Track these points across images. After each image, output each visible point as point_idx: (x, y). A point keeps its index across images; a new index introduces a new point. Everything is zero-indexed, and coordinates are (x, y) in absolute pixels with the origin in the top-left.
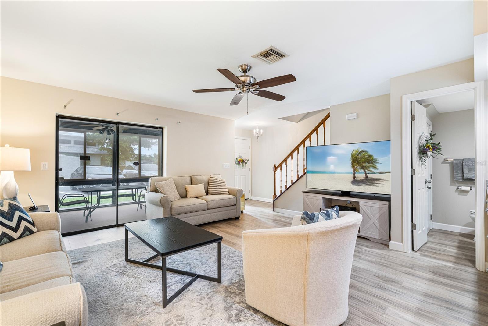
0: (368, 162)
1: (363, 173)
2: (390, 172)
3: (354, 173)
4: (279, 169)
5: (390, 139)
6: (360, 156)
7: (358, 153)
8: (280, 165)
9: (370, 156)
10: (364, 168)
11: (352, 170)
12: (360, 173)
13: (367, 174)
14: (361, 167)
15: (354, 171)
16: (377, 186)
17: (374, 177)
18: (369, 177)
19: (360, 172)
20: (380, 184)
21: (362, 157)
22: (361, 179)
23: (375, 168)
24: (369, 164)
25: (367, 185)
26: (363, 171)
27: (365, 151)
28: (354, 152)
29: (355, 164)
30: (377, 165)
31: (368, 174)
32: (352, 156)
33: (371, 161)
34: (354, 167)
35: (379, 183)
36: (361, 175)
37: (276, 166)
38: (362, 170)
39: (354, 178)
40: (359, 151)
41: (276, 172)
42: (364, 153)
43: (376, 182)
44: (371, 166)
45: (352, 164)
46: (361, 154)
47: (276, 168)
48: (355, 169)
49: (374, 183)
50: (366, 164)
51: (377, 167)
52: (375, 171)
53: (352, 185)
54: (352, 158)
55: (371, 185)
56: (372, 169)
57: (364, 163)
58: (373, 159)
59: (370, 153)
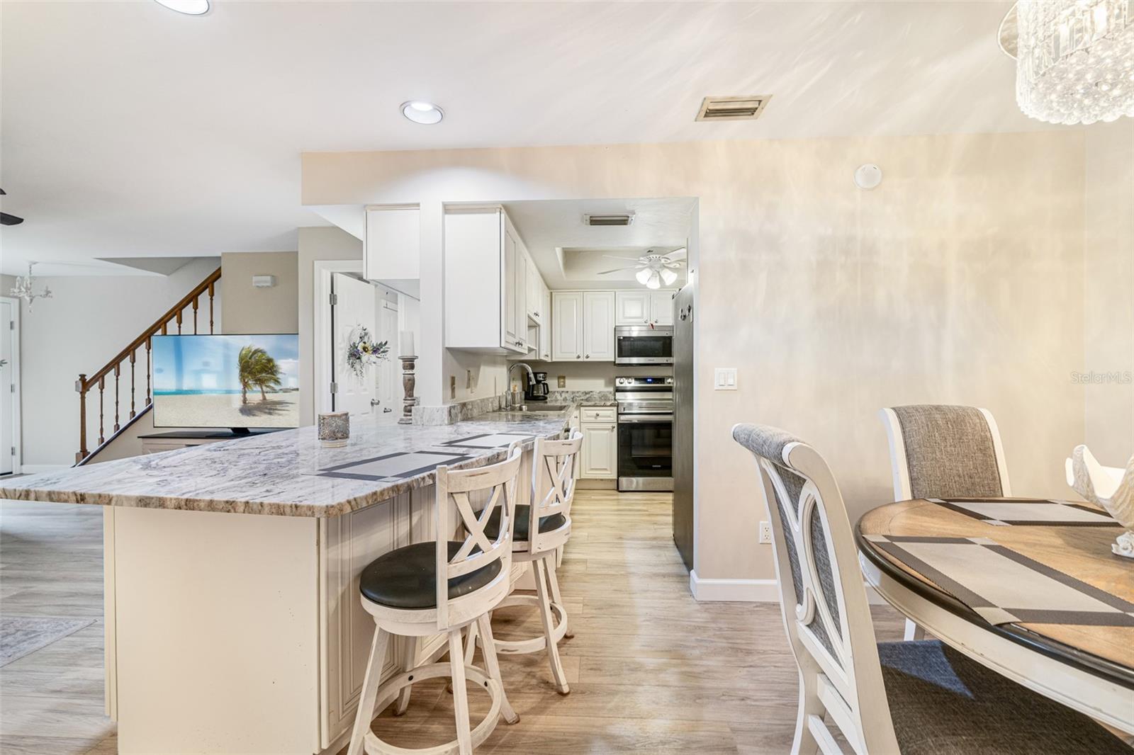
0: (266, 371)
1: (259, 391)
2: (297, 389)
3: (245, 393)
4: (95, 388)
5: (298, 331)
6: (253, 360)
7: (251, 354)
8: (100, 376)
9: (270, 360)
10: (260, 382)
11: (241, 387)
12: (253, 391)
13: (265, 394)
14: (256, 380)
15: (244, 388)
16: (280, 415)
17: (276, 399)
18: (267, 398)
19: (255, 389)
20: (284, 410)
21: (257, 362)
22: (256, 402)
23: (277, 382)
24: (268, 375)
25: (265, 413)
26: (258, 388)
27: (261, 351)
28: (244, 352)
29: (246, 374)
30: (279, 376)
31: (267, 392)
32: (241, 359)
33: (270, 369)
34: (244, 381)
35: (283, 408)
36: (255, 396)
37: (88, 378)
38: (257, 386)
39: (245, 401)
40: (253, 350)
41: (87, 394)
42: (260, 354)
43: (278, 407)
44: (271, 378)
45: (241, 375)
46: (256, 355)
47: (85, 384)
48: (245, 385)
49: (276, 409)
50: (264, 375)
51: (280, 381)
52: (277, 387)
53: (240, 414)
54: (241, 363)
55: (270, 414)
56: (272, 385)
57: (260, 372)
58: (273, 366)
59: (270, 355)
